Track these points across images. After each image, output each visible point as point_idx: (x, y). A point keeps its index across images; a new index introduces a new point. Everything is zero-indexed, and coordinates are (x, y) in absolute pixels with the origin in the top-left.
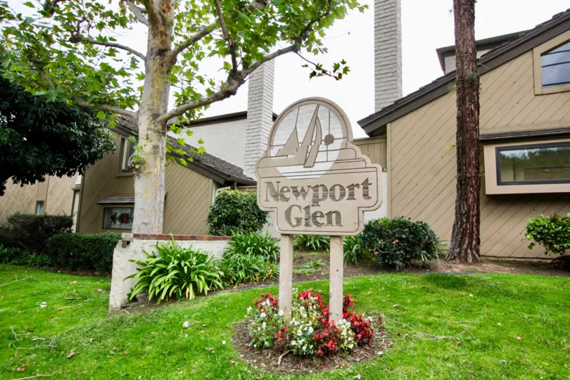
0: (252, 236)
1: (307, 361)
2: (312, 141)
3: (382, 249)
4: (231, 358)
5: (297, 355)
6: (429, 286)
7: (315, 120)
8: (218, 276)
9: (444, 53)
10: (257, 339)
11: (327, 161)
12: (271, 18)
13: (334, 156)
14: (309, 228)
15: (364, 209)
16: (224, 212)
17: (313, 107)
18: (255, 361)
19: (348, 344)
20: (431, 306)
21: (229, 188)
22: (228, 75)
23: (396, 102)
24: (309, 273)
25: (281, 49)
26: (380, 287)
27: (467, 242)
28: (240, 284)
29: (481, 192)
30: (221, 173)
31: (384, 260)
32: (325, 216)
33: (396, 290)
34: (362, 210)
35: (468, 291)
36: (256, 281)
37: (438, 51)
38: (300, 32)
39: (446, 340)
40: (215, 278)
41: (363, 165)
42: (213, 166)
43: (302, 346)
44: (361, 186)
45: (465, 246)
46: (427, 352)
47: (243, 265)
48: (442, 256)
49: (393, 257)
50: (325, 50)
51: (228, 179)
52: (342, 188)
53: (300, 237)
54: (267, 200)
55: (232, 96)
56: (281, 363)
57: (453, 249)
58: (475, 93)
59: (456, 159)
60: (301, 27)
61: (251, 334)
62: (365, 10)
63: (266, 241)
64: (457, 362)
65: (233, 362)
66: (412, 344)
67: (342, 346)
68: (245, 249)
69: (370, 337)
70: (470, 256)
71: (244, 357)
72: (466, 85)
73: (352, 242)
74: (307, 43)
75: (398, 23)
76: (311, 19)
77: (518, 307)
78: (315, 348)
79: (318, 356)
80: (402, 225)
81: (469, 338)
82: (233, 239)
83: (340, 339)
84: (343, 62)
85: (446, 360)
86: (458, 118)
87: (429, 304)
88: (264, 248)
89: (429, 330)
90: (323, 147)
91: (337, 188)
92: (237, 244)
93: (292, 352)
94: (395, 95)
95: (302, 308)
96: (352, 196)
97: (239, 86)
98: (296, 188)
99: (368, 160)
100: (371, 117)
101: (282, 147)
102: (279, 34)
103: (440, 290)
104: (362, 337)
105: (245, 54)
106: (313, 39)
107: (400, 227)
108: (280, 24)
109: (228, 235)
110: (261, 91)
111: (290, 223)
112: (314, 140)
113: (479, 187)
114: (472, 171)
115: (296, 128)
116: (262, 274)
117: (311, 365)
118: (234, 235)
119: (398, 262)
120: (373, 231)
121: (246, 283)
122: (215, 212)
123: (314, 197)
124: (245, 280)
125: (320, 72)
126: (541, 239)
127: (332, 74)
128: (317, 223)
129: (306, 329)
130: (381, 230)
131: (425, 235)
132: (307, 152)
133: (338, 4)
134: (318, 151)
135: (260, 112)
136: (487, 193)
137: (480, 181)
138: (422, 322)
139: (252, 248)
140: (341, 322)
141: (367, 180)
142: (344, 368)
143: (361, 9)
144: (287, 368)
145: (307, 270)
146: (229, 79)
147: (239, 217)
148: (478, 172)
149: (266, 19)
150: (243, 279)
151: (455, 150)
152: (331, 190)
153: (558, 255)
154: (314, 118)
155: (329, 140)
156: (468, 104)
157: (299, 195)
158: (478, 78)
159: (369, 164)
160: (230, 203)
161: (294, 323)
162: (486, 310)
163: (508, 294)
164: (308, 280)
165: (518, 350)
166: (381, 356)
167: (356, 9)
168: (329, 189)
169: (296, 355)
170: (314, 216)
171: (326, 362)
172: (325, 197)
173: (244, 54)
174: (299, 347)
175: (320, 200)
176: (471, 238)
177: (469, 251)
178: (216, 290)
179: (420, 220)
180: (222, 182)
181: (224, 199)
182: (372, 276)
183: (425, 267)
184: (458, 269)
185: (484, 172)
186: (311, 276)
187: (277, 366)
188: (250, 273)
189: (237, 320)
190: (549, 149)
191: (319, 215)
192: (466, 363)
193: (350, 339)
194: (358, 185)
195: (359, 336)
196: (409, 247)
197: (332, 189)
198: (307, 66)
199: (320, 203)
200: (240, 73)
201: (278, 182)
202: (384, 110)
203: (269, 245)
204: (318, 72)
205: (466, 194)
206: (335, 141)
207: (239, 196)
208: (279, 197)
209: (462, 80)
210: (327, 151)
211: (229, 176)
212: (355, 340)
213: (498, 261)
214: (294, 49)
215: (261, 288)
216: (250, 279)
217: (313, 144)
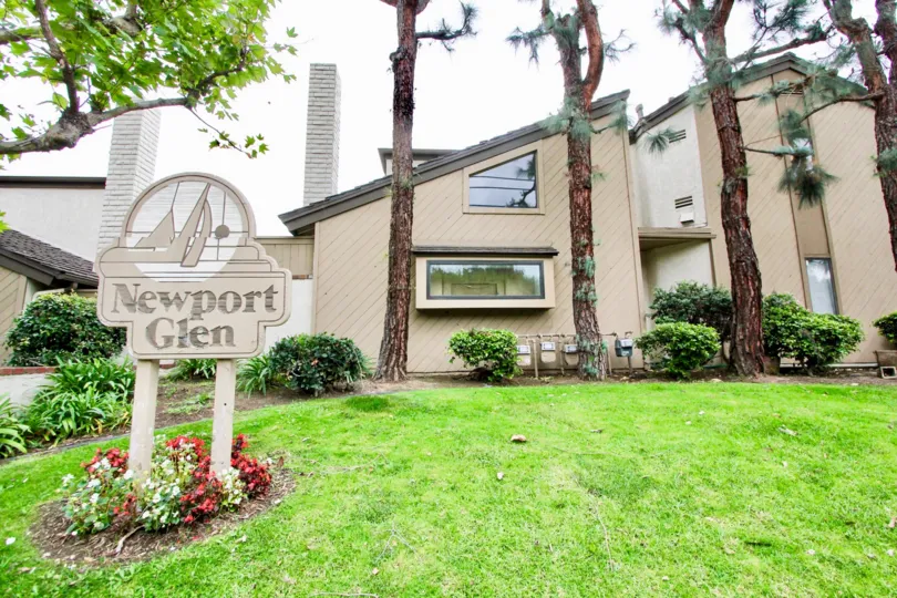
0: (97, 364)
1: (168, 536)
2: (196, 232)
3: (296, 372)
4: (21, 565)
5: (152, 531)
6: (350, 411)
7: (203, 204)
8: (15, 434)
9: (386, 155)
10: (82, 522)
11: (218, 260)
12: (149, 50)
13: (227, 254)
14: (184, 350)
15: (265, 324)
16: (43, 329)
17: (202, 186)
18: (72, 557)
19: (233, 499)
20: (348, 434)
21: (62, 290)
22: (60, 115)
23: (328, 199)
24: (192, 410)
25: (164, 98)
26: (290, 418)
27: (394, 359)
28: (64, 441)
29: (410, 306)
30: (45, 266)
31: (299, 385)
32: (211, 333)
33: (308, 420)
34: (264, 325)
35: (389, 412)
36: (97, 432)
37: (380, 150)
38: (196, 83)
39: (359, 470)
40: (9, 437)
41: (266, 268)
42: (30, 255)
43: (159, 517)
44: (264, 295)
45: (392, 364)
46: (335, 488)
47: (72, 410)
48: (369, 376)
49: (311, 381)
50: (235, 116)
51: (60, 277)
52: (237, 297)
53: (186, 363)
54: (115, 311)
55: (66, 149)
56: (122, 548)
57: (380, 367)
58: (409, 202)
59: (387, 270)
60: (199, 77)
61: (68, 516)
62: (292, 80)
63: (124, 370)
64: (366, 493)
65: (25, 569)
66: (319, 483)
67: (225, 503)
68: (81, 384)
69: (266, 484)
70: (396, 374)
71: (53, 556)
72: (401, 192)
73: (261, 365)
74: (208, 101)
75: (336, 108)
76: (216, 71)
77: (433, 422)
78: (182, 515)
79: (186, 525)
80: (323, 342)
81: (383, 463)
82: (58, 370)
83: (222, 495)
84: (260, 138)
85: (355, 493)
86: (392, 225)
87: (346, 431)
88: (117, 381)
89: (342, 461)
90: (212, 241)
91: (230, 296)
92: (66, 378)
93: (143, 529)
94: (328, 190)
95: (167, 462)
96: (250, 307)
97: (81, 136)
98: (166, 293)
99: (274, 262)
100: (296, 212)
101: (146, 235)
102: (163, 77)
103: (360, 414)
104: (255, 487)
105: (99, 90)
106: (216, 97)
107: (321, 345)
108: (165, 63)
109: (50, 364)
110: (134, 152)
111: (154, 343)
112: (199, 229)
113: (409, 300)
114: (403, 283)
115: (172, 210)
116: (109, 420)
117: (174, 540)
118: (61, 364)
119: (316, 387)
120: (286, 351)
121: (76, 437)
122: (25, 329)
123: (194, 307)
124: (74, 433)
125: (227, 143)
126: (461, 352)
127: (244, 149)
128: (197, 343)
129: (168, 491)
130: (297, 349)
131: (349, 353)
132: (187, 246)
133: (256, 62)
134: (205, 246)
135: (130, 182)
136: (418, 307)
137: (409, 295)
138: (335, 454)
139: (96, 383)
140: (225, 472)
141: (271, 288)
142: (224, 532)
143: (287, 79)
144: (132, 553)
145: (190, 408)
146: (61, 122)
147: (76, 336)
148: (408, 285)
149: (141, 50)
150: (72, 431)
151: (387, 260)
152: (221, 298)
153: (474, 367)
154: (202, 201)
155: (223, 232)
156: (402, 211)
157: (170, 304)
158: (413, 187)
159: (276, 267)
160: (57, 314)
161: (148, 486)
162: (403, 429)
163: (426, 410)
164: (189, 420)
165: (427, 467)
166: (278, 505)
167: (280, 77)
168: (218, 297)
169: (149, 532)
170: (194, 333)
171: (199, 530)
172: (211, 307)
173: (95, 90)
174: (155, 518)
175: (204, 312)
176: (398, 354)
177: (396, 369)
178: (10, 456)
179: (344, 337)
180: (48, 281)
181: (46, 308)
182: (283, 406)
183: (349, 390)
184: (383, 389)
185: (415, 285)
186: (195, 413)
187: (113, 555)
188: (85, 421)
189: (46, 499)
190: (480, 266)
191: (200, 331)
192: (376, 491)
193: (236, 492)
194: (259, 293)
195: (251, 485)
196: (331, 367)
197: (223, 297)
198: (206, 131)
199: (203, 316)
200: (85, 117)
201: (137, 285)
202: (312, 206)
203: (127, 377)
204: (222, 142)
205: (396, 308)
206: (230, 235)
207: (78, 304)
208: (137, 307)
209: (397, 186)
210: (218, 246)
211: (63, 272)
212: (244, 492)
213: (424, 377)
214: (186, 103)
215: (103, 443)
216: (85, 429)
217: (197, 235)
